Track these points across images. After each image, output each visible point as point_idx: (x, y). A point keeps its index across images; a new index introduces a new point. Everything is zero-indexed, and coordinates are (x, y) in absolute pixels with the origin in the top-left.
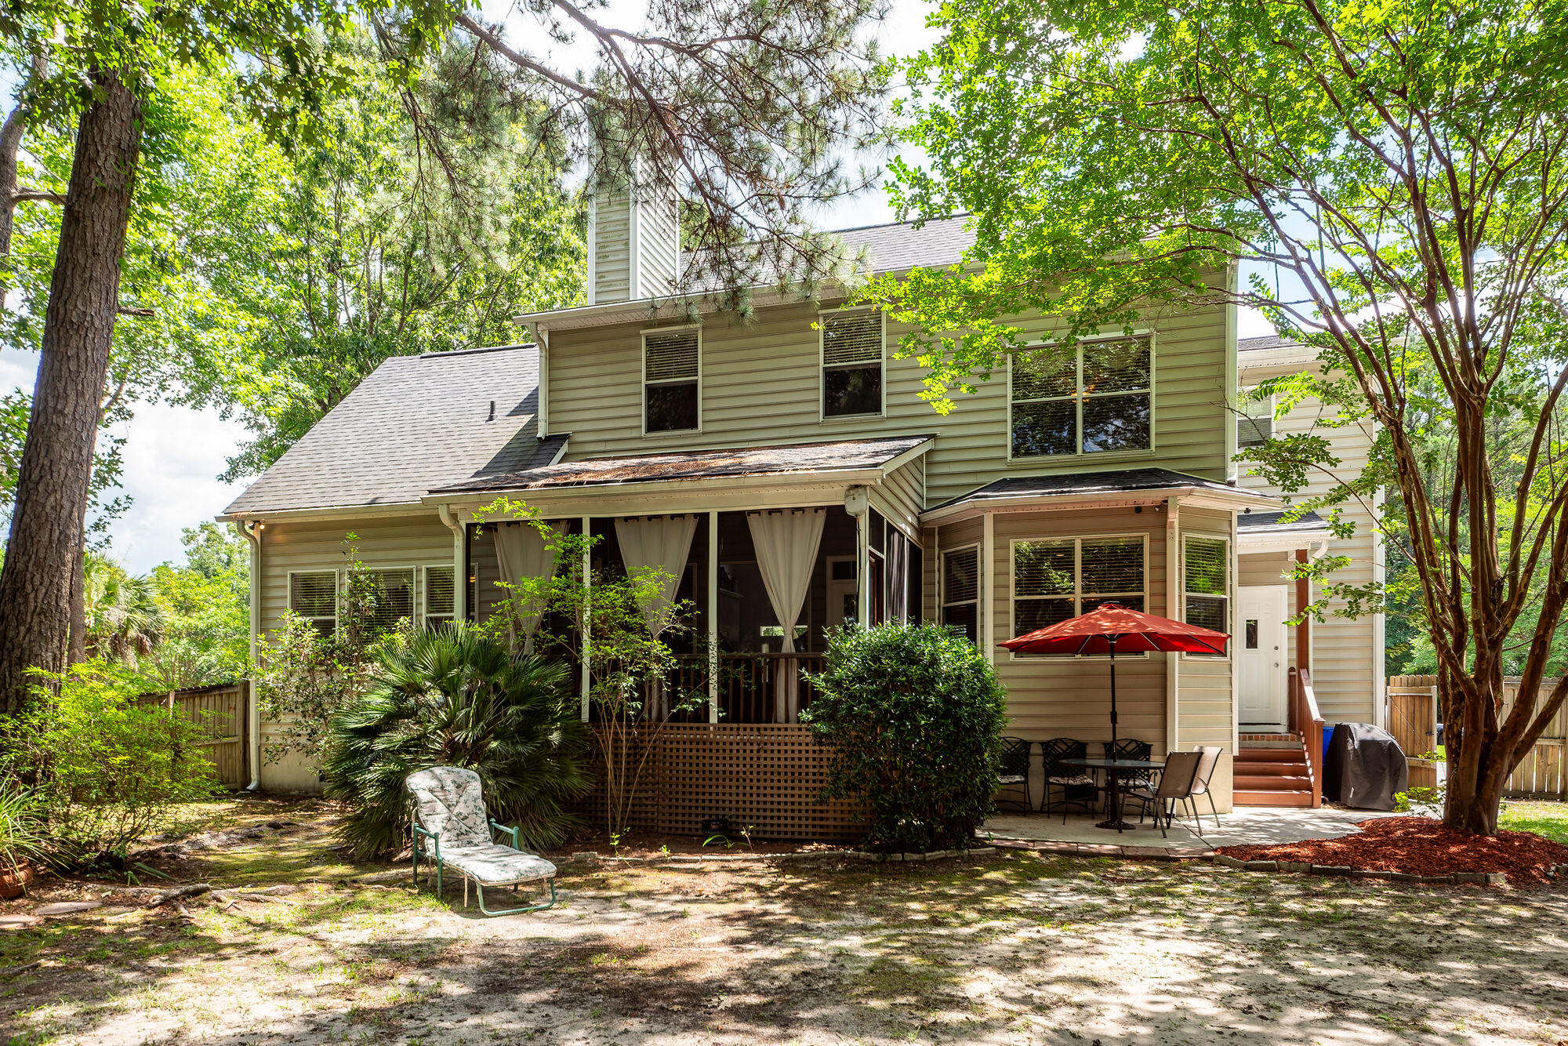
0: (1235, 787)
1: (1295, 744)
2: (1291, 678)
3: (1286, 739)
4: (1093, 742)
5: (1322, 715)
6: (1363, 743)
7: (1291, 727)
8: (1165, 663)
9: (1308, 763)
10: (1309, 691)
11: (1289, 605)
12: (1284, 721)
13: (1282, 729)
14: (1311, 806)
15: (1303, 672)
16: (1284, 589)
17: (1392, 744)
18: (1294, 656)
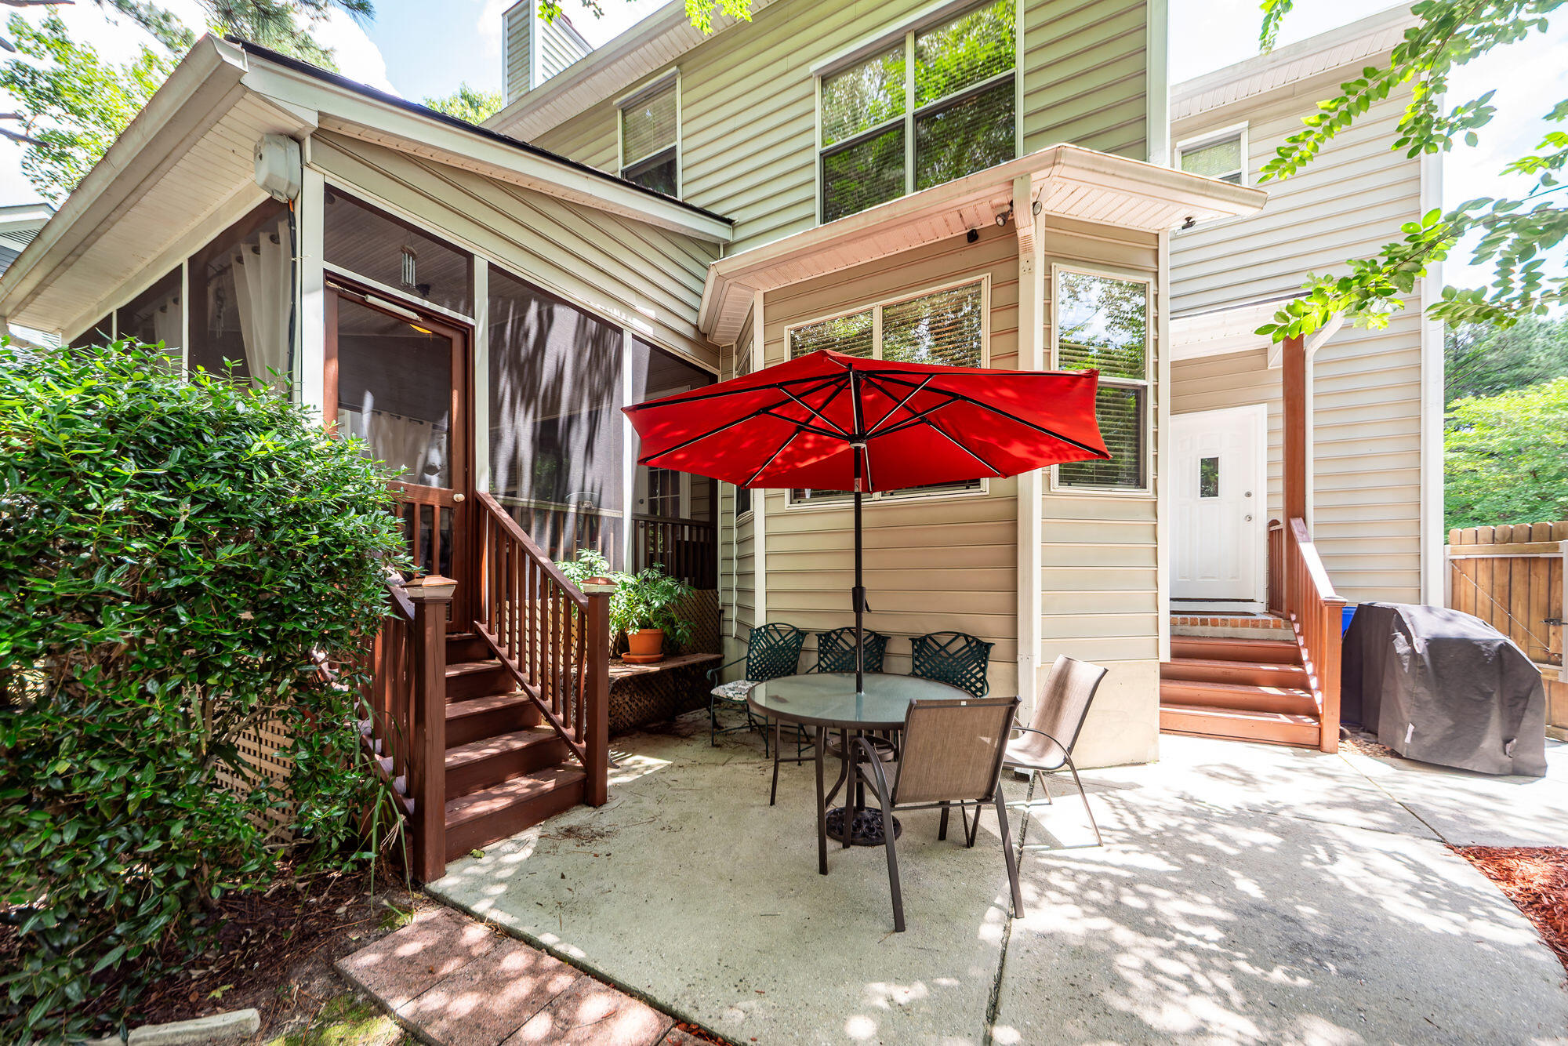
0: (1166, 701)
1: (1282, 633)
2: (1273, 536)
3: (1266, 625)
4: (900, 635)
5: (1337, 589)
6: (1436, 644)
7: (1274, 605)
8: (1015, 499)
9: (1309, 668)
10: (1309, 552)
11: (1270, 432)
12: (1261, 594)
13: (1259, 607)
14: (1318, 747)
15: (1296, 523)
16: (1262, 410)
17: (1505, 647)
18: (1280, 503)
